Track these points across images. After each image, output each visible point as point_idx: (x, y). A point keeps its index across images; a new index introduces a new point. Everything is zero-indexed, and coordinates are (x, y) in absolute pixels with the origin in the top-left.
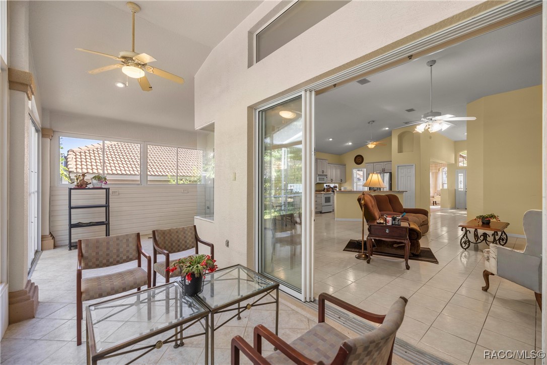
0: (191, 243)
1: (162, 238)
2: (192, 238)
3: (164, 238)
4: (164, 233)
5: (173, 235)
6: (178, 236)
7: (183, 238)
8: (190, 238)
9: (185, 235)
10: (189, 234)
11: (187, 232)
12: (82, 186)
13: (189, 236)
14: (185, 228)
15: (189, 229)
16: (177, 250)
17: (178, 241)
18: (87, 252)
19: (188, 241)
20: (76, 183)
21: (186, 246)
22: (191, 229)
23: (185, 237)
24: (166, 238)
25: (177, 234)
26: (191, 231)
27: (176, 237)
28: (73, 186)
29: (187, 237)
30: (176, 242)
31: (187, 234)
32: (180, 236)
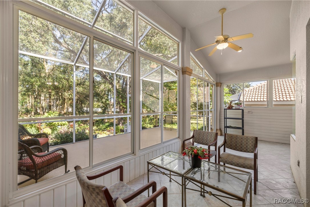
0: (250, 149)
1: (230, 139)
2: (252, 145)
3: (231, 139)
4: (232, 137)
5: (238, 139)
6: (242, 141)
7: (245, 143)
8: (250, 145)
9: (247, 142)
10: (251, 142)
11: (249, 140)
12: (230, 108)
13: (250, 144)
14: (248, 137)
15: (251, 139)
16: (240, 150)
17: (241, 144)
18: (195, 135)
19: (248, 147)
20: (227, 106)
21: (247, 150)
22: (252, 139)
23: (247, 143)
24: (233, 140)
25: (242, 140)
26: (252, 141)
27: (240, 141)
28: (226, 108)
29: (249, 143)
30: (240, 144)
31: (249, 142)
32: (243, 142)
